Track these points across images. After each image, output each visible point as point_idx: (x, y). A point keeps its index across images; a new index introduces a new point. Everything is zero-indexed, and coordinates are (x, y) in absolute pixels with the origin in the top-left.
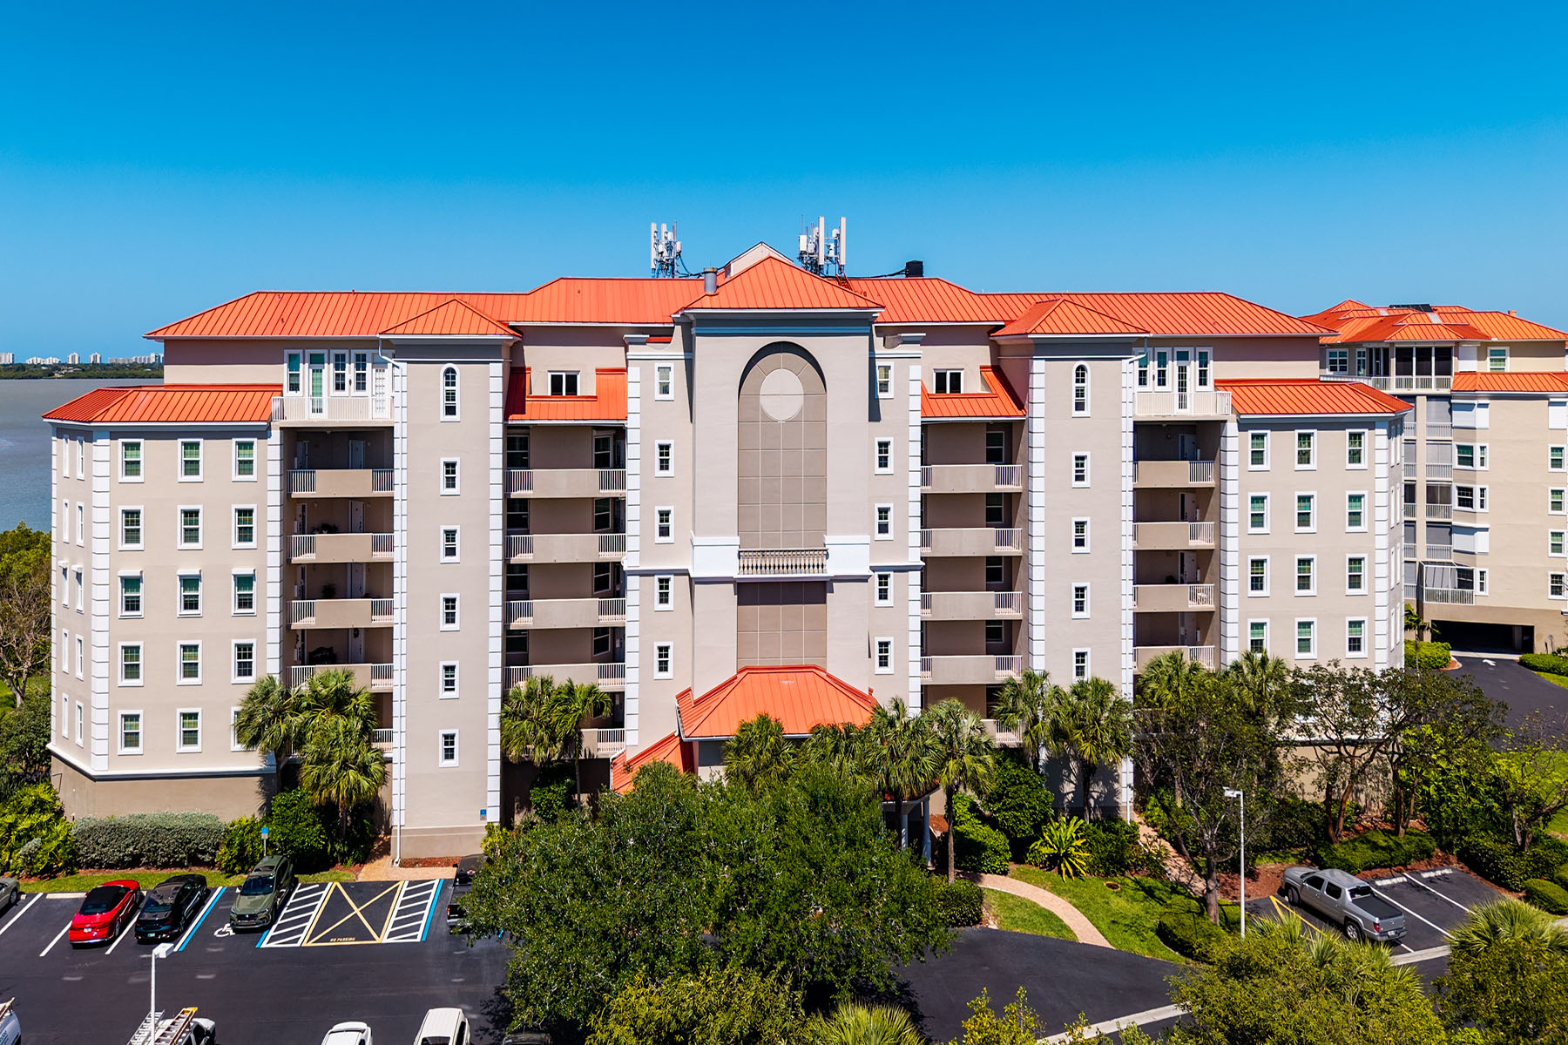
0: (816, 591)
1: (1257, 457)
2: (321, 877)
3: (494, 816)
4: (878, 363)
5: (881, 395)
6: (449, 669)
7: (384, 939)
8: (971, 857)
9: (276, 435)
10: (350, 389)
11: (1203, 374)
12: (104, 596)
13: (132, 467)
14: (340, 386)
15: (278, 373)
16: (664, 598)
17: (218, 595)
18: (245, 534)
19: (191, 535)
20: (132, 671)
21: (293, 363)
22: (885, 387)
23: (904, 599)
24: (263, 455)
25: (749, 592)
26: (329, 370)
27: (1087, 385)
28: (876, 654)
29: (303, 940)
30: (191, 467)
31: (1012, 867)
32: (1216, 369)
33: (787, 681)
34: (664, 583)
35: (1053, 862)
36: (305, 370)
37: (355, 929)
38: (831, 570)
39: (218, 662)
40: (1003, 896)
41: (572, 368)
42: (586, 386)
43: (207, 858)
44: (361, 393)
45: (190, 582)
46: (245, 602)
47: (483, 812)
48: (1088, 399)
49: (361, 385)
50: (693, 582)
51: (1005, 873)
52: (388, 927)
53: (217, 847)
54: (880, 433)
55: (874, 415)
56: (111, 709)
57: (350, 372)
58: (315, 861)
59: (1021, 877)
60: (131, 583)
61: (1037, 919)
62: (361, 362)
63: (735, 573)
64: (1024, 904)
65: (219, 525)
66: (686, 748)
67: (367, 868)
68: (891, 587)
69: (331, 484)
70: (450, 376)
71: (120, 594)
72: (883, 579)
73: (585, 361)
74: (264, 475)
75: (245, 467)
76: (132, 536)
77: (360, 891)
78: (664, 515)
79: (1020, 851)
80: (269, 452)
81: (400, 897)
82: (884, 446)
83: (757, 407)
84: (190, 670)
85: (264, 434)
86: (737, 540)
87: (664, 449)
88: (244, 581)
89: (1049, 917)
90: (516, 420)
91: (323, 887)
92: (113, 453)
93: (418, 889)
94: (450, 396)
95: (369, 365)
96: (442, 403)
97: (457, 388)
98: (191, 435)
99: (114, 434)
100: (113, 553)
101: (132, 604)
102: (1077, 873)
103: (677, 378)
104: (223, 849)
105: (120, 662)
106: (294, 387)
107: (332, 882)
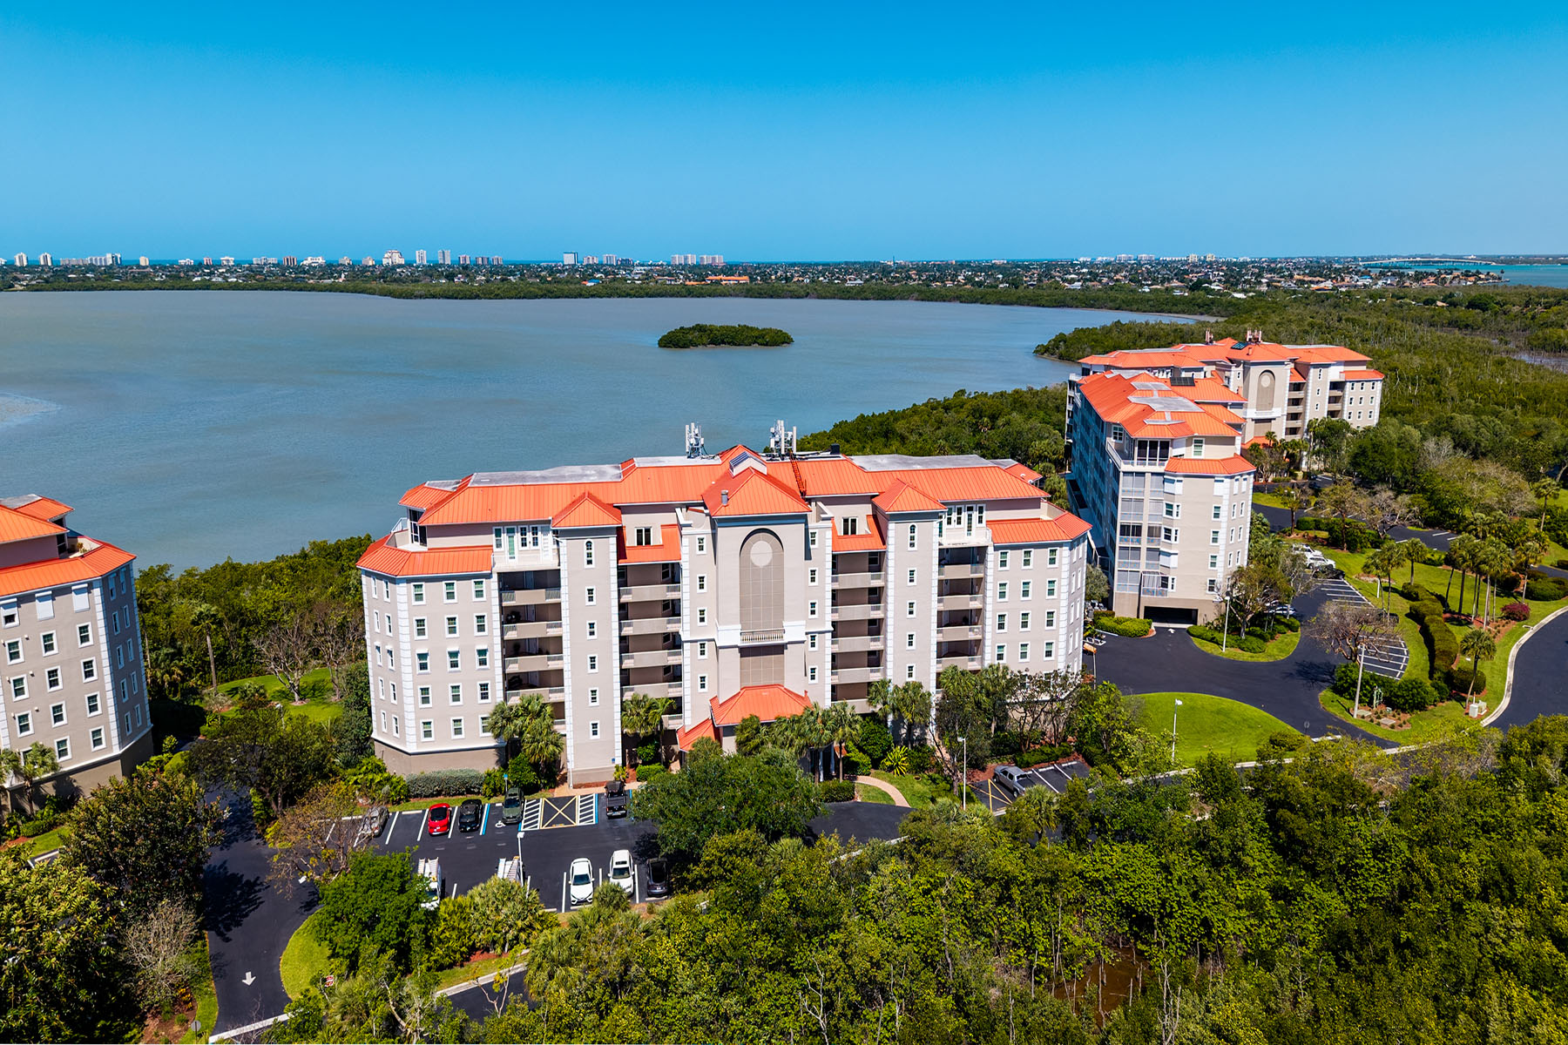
0: (779, 649)
1: (1003, 563)
2: (536, 796)
3: (619, 761)
4: (810, 531)
5: (812, 546)
6: (594, 692)
7: (577, 823)
8: (852, 768)
9: (495, 577)
10: (530, 546)
11: (980, 518)
12: (408, 663)
13: (419, 597)
14: (524, 544)
15: (490, 539)
16: (702, 653)
17: (468, 660)
18: (481, 628)
19: (452, 630)
20: (425, 700)
21: (498, 534)
22: (813, 542)
23: (823, 647)
24: (488, 587)
25: (745, 652)
26: (518, 537)
27: (916, 535)
28: (809, 674)
29: (539, 826)
30: (450, 595)
31: (873, 771)
32: (987, 515)
33: (765, 693)
34: (702, 646)
35: (891, 769)
36: (504, 537)
37: (560, 819)
38: (785, 640)
39: (470, 693)
40: (866, 786)
41: (648, 526)
42: (656, 538)
43: (476, 790)
44: (536, 548)
45: (454, 654)
46: (483, 662)
47: (614, 760)
48: (916, 541)
49: (535, 543)
50: (718, 648)
51: (868, 775)
52: (578, 819)
53: (481, 785)
54: (811, 565)
55: (808, 556)
56: (417, 719)
57: (529, 536)
58: (531, 789)
59: (876, 776)
60: (422, 656)
61: (879, 796)
62: (535, 531)
63: (740, 644)
64: (875, 789)
65: (467, 624)
66: (716, 730)
67: (557, 790)
68: (816, 641)
69: (522, 598)
70: (589, 545)
71: (418, 662)
72: (813, 638)
73: (655, 521)
74: (490, 597)
75: (479, 593)
76: (421, 632)
77: (560, 802)
78: (702, 612)
79: (876, 764)
80: (493, 584)
81: (578, 804)
82: (813, 572)
83: (749, 559)
84: (456, 698)
85: (489, 576)
86: (739, 626)
87: (702, 579)
88: (482, 652)
89: (885, 795)
90: (623, 563)
91: (538, 801)
92: (408, 590)
93: (586, 799)
94: (589, 555)
95: (539, 533)
96: (586, 559)
97: (593, 551)
98: (450, 580)
99: (409, 581)
100: (413, 642)
101: (423, 667)
102: (901, 773)
103: (708, 543)
104: (485, 786)
105: (420, 696)
106: (499, 545)
107: (542, 798)
